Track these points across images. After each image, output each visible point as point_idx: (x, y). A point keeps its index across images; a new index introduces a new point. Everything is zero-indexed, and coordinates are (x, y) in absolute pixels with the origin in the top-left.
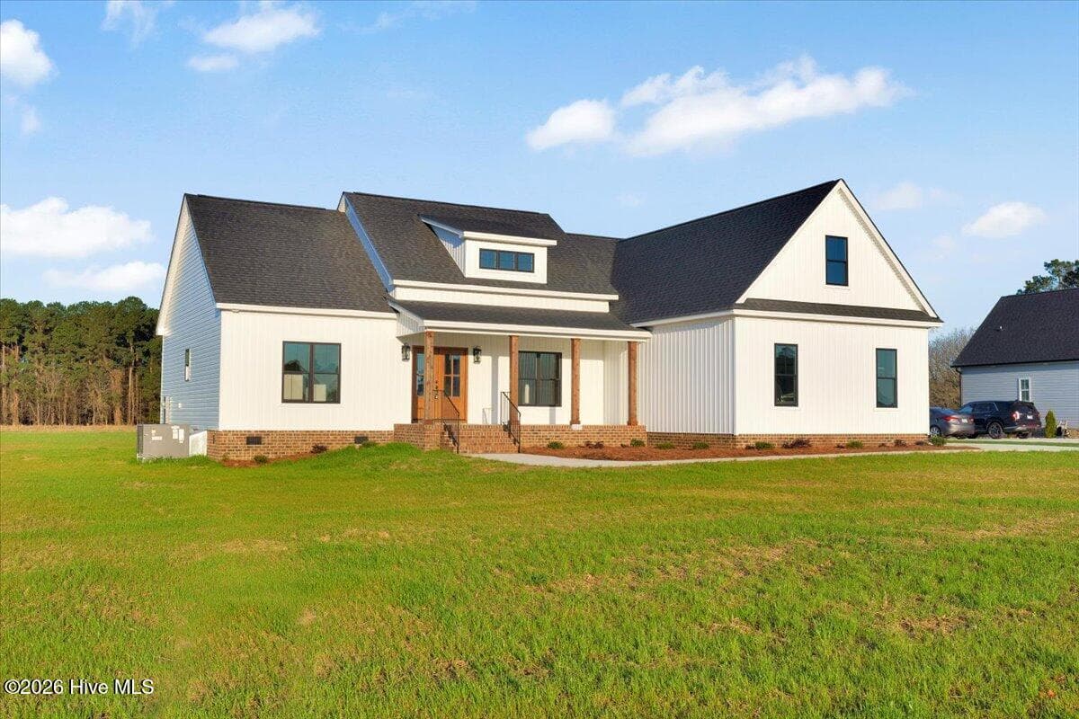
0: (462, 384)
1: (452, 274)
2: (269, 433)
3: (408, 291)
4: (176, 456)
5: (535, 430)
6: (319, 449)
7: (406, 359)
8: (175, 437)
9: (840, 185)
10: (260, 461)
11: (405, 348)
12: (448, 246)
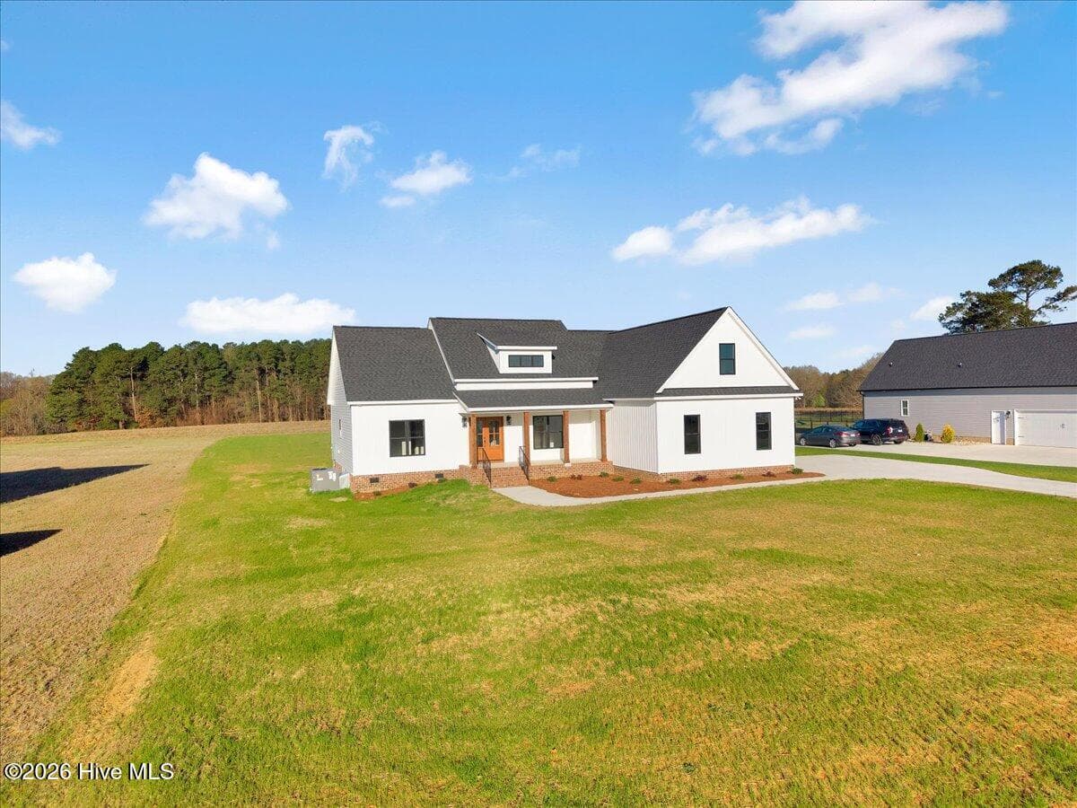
0: (500, 438)
1: (491, 371)
2: (383, 476)
3: (464, 385)
4: (332, 489)
5: (541, 468)
6: (412, 485)
7: (465, 425)
8: (330, 478)
9: (729, 310)
10: (377, 494)
11: (464, 419)
12: (492, 352)
